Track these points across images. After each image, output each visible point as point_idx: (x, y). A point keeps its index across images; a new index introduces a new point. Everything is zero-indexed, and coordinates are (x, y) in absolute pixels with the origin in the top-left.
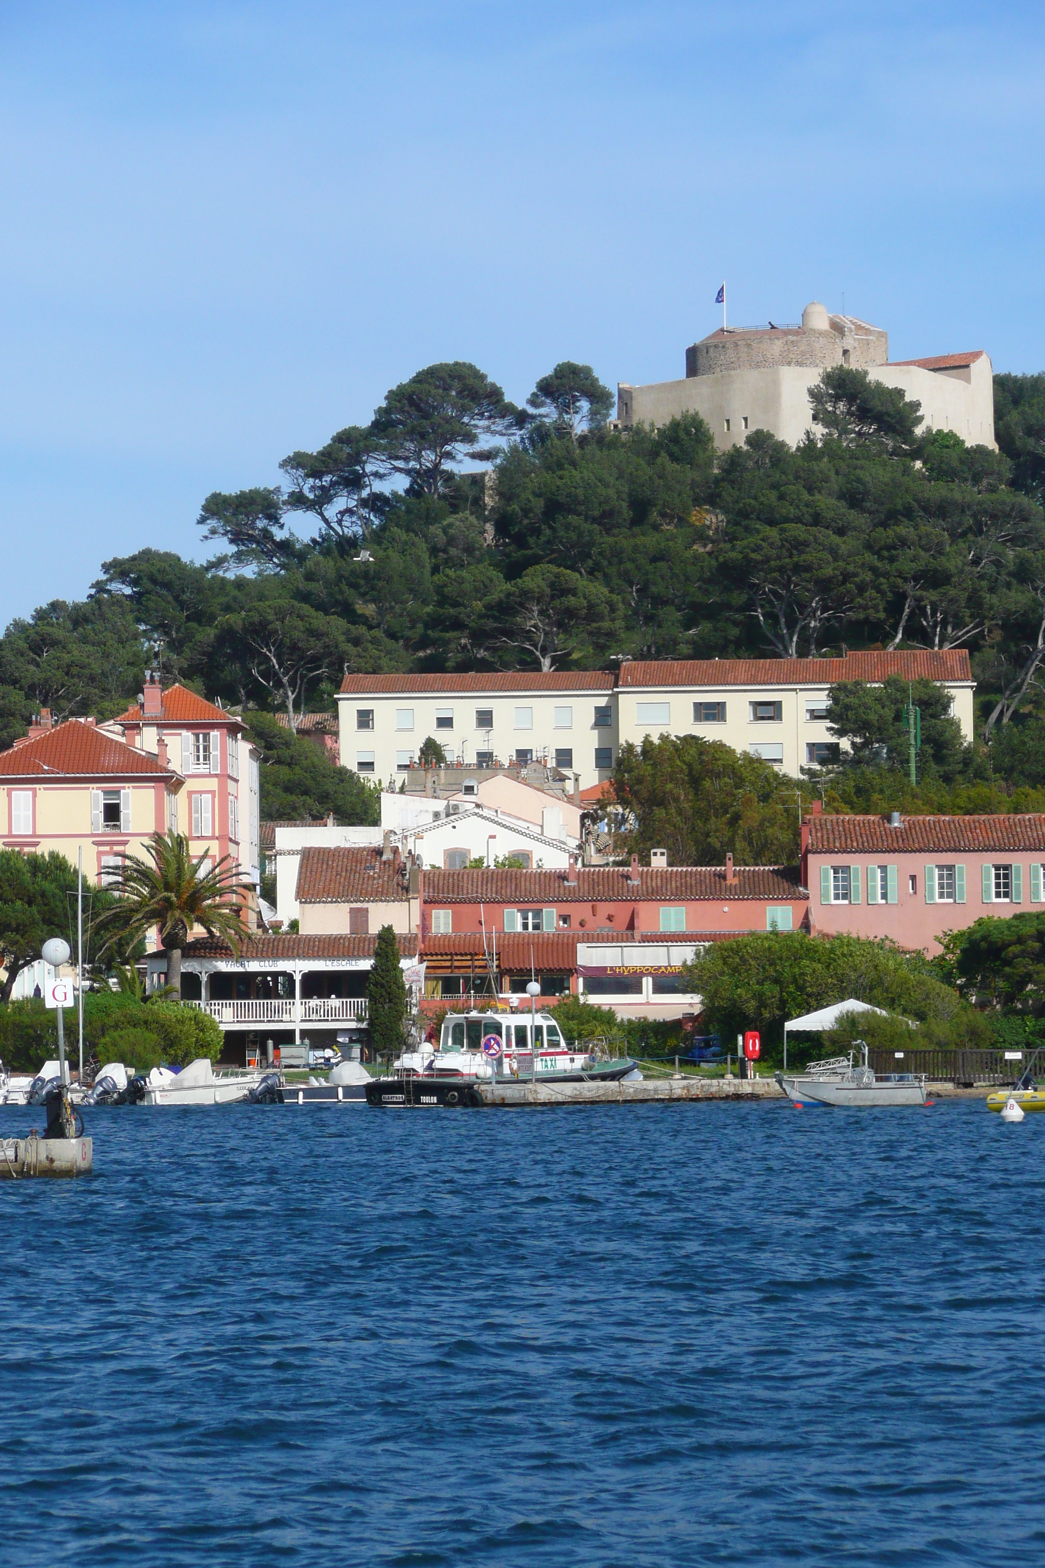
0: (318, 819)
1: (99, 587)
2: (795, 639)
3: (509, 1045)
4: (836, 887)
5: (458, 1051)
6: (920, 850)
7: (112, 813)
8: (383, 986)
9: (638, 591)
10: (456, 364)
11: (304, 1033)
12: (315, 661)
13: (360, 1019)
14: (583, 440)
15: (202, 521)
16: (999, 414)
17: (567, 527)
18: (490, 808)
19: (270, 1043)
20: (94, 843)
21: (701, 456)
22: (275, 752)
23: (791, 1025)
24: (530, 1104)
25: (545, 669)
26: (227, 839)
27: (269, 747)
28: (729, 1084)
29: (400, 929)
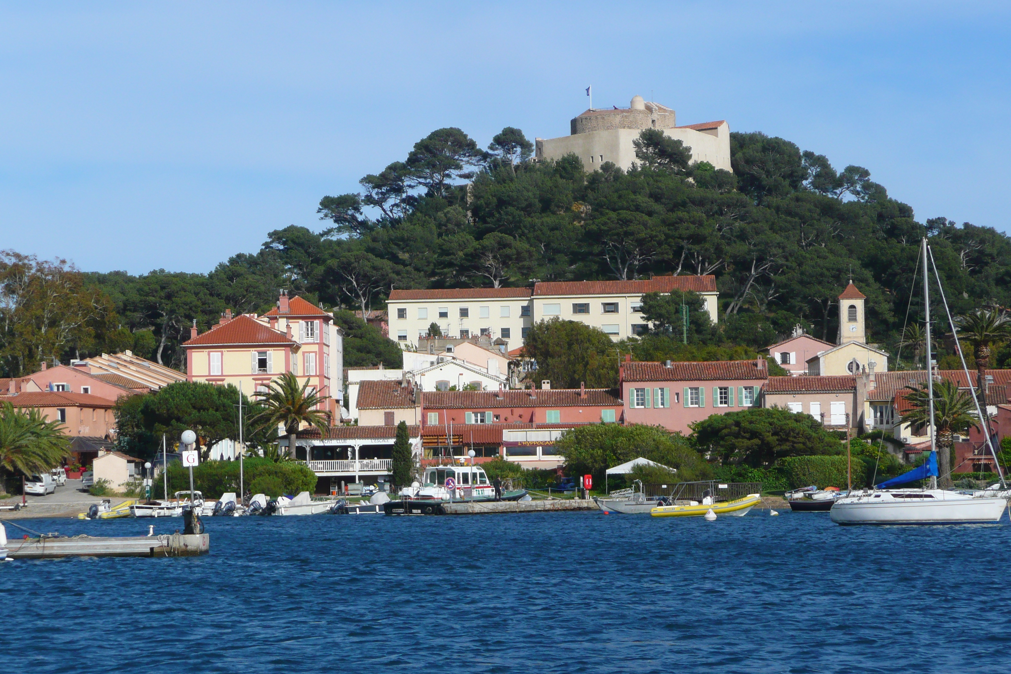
0: (375, 366)
1: (267, 245)
2: (626, 270)
3: (459, 483)
4: (638, 399)
5: (432, 486)
6: (681, 380)
7: (263, 363)
8: (400, 453)
9: (544, 246)
10: (451, 128)
11: (361, 477)
12: (376, 283)
13: (389, 470)
14: (517, 168)
15: (319, 211)
16: (733, 153)
17: (507, 214)
18: (460, 360)
19: (343, 482)
20: (253, 379)
21: (577, 175)
22: (354, 331)
23: (609, 471)
24: (470, 513)
25: (496, 286)
26: (323, 376)
27: (350, 328)
28: (576, 502)
29: (410, 422)
